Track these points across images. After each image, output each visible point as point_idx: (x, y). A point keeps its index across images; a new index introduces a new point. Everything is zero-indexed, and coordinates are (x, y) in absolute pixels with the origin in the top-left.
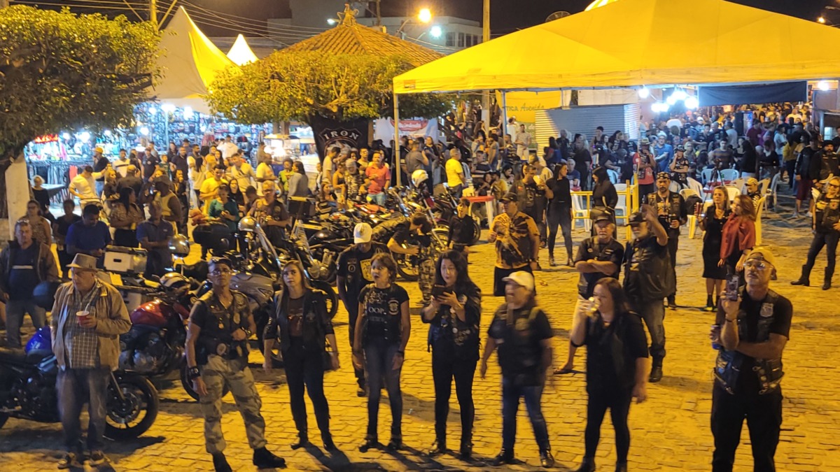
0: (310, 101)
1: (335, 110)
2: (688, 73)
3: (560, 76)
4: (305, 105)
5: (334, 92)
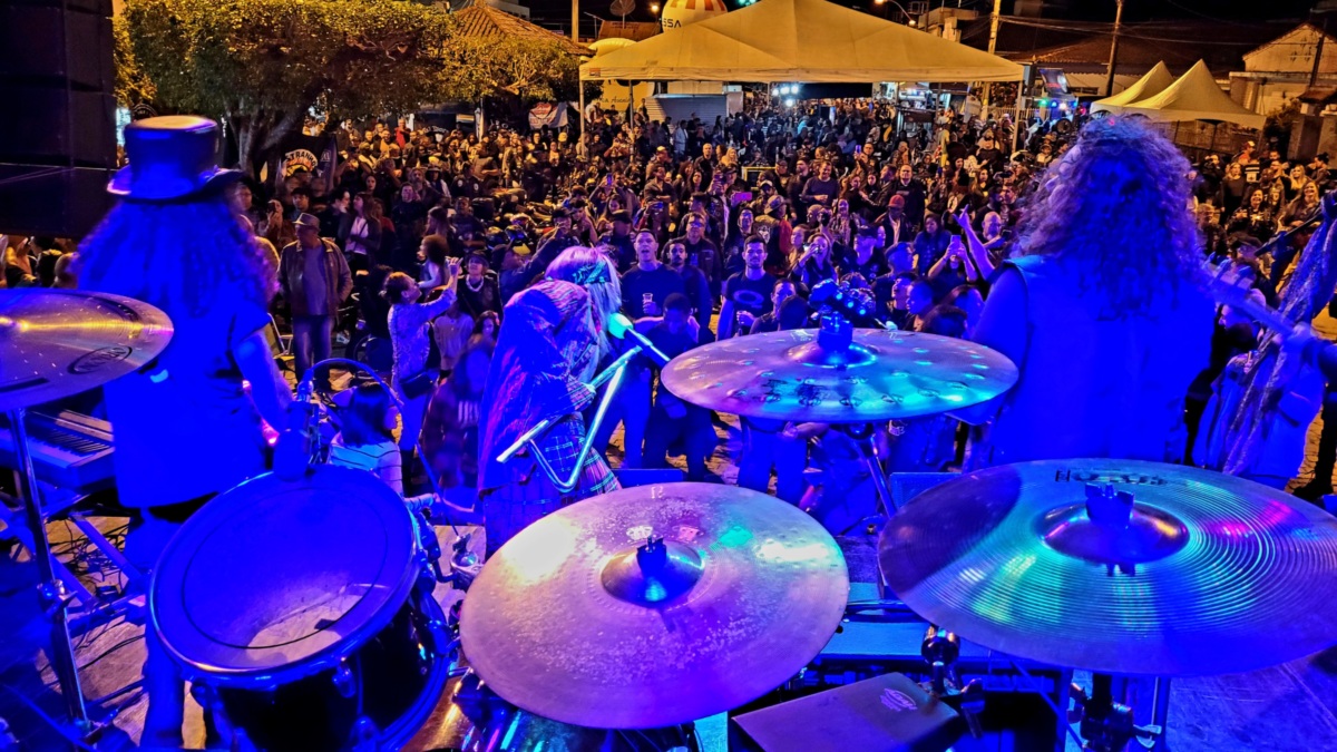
0: (496, 85)
1: (516, 92)
2: (837, 73)
4: (489, 87)
5: (516, 75)
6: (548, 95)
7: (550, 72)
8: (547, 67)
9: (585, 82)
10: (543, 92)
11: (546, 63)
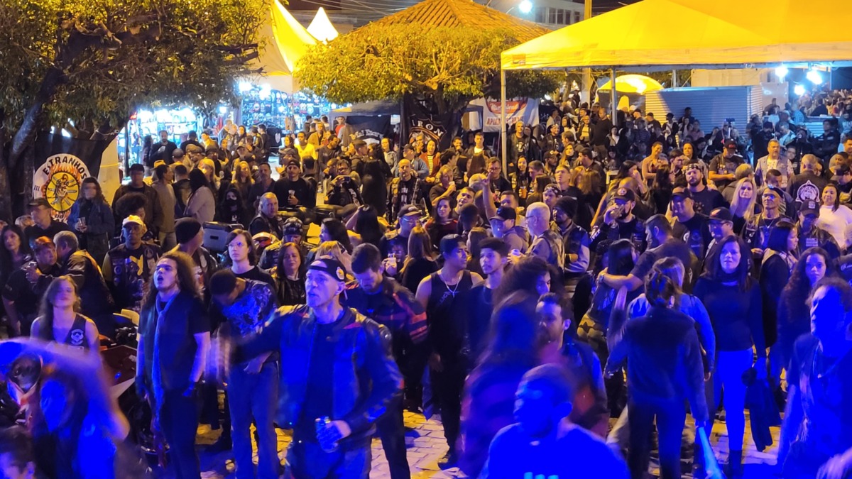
0: (410, 78)
1: (435, 87)
4: (403, 82)
5: (434, 67)
6: (474, 88)
7: (479, 63)
8: (478, 58)
9: (508, 73)
10: (468, 85)
11: (476, 53)
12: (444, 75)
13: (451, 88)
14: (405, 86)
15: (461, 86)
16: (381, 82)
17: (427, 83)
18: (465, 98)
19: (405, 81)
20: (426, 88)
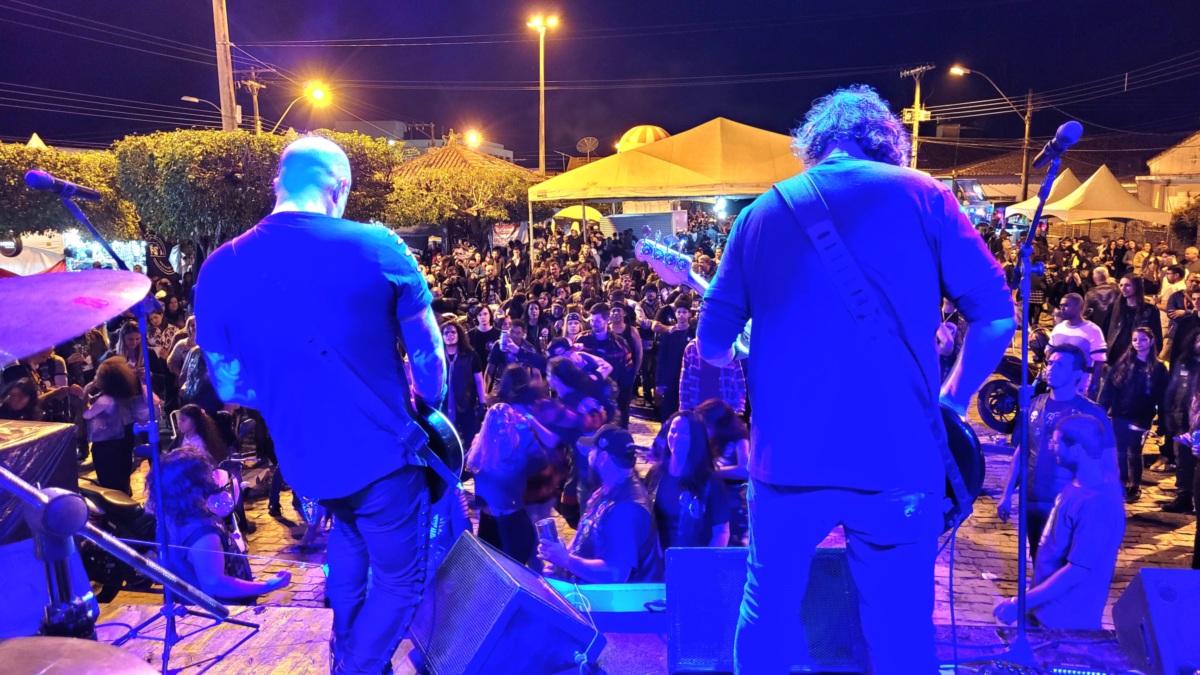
0: (456, 208)
1: (475, 214)
2: (758, 186)
3: (661, 188)
5: (475, 199)
6: (503, 215)
7: (505, 196)
8: (503, 192)
9: (534, 203)
10: (499, 213)
11: (502, 188)
12: (481, 205)
13: (487, 214)
14: (453, 213)
15: (493, 213)
16: (435, 211)
17: (468, 211)
18: (491, 222)
19: (452, 210)
20: (467, 215)
